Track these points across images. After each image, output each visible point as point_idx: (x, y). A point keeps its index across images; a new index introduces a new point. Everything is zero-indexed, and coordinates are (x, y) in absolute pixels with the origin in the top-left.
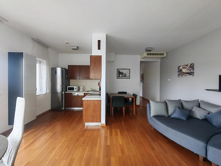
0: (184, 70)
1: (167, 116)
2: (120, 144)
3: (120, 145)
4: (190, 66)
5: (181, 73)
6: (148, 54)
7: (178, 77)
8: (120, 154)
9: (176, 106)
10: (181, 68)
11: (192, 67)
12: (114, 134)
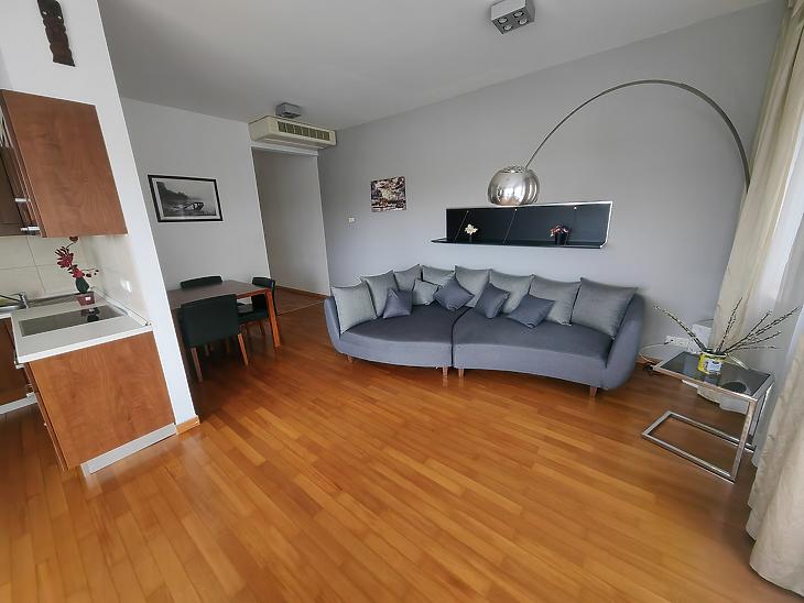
0: (386, 194)
1: (375, 318)
2: (296, 437)
3: (298, 441)
4: (398, 183)
5: (378, 200)
6: (282, 127)
7: (374, 211)
8: (313, 458)
9: (388, 290)
10: (378, 186)
11: (401, 186)
12: (254, 429)
